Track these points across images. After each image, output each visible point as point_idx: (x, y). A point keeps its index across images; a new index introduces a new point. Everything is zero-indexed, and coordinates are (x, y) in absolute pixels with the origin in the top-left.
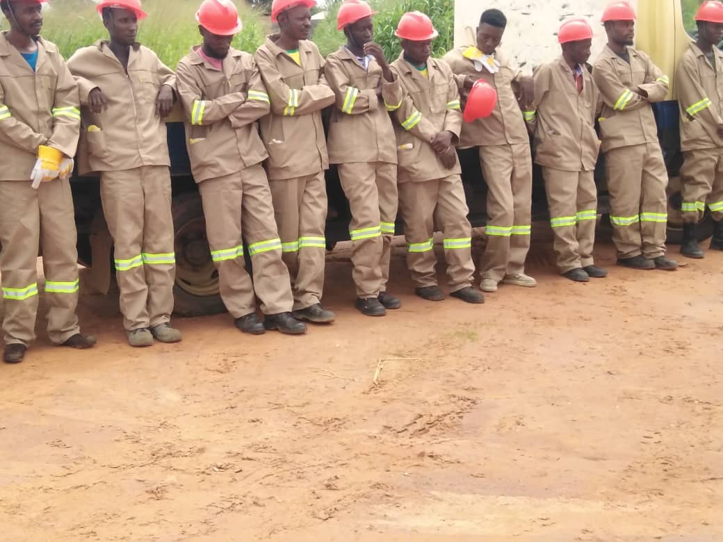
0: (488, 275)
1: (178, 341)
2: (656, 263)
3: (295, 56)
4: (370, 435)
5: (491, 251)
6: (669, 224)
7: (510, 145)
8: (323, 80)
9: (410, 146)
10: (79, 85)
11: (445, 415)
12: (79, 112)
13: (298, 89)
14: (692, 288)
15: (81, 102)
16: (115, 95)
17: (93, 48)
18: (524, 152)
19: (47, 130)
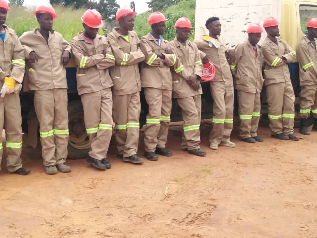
0: (214, 141)
1: (69, 172)
2: (289, 137)
3: (126, 38)
4: (166, 223)
5: (215, 130)
6: (295, 119)
7: (224, 81)
8: (139, 50)
9: (177, 81)
10: (25, 50)
11: (202, 214)
12: (25, 62)
13: (127, 53)
14: (308, 149)
15: (25, 57)
16: (42, 54)
17: (32, 32)
18: (231, 84)
19: (9, 70)
